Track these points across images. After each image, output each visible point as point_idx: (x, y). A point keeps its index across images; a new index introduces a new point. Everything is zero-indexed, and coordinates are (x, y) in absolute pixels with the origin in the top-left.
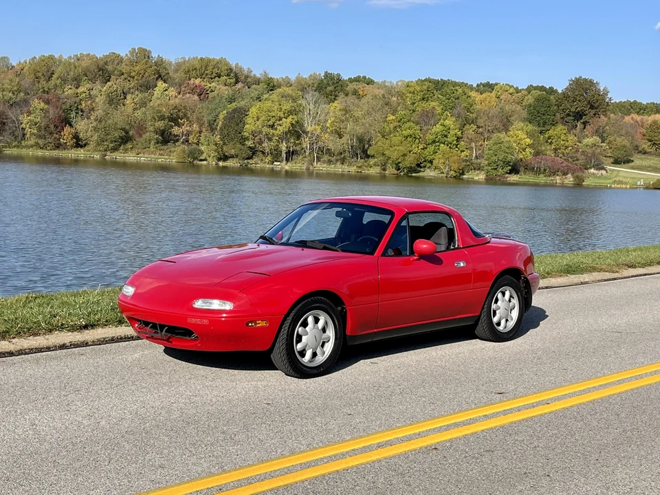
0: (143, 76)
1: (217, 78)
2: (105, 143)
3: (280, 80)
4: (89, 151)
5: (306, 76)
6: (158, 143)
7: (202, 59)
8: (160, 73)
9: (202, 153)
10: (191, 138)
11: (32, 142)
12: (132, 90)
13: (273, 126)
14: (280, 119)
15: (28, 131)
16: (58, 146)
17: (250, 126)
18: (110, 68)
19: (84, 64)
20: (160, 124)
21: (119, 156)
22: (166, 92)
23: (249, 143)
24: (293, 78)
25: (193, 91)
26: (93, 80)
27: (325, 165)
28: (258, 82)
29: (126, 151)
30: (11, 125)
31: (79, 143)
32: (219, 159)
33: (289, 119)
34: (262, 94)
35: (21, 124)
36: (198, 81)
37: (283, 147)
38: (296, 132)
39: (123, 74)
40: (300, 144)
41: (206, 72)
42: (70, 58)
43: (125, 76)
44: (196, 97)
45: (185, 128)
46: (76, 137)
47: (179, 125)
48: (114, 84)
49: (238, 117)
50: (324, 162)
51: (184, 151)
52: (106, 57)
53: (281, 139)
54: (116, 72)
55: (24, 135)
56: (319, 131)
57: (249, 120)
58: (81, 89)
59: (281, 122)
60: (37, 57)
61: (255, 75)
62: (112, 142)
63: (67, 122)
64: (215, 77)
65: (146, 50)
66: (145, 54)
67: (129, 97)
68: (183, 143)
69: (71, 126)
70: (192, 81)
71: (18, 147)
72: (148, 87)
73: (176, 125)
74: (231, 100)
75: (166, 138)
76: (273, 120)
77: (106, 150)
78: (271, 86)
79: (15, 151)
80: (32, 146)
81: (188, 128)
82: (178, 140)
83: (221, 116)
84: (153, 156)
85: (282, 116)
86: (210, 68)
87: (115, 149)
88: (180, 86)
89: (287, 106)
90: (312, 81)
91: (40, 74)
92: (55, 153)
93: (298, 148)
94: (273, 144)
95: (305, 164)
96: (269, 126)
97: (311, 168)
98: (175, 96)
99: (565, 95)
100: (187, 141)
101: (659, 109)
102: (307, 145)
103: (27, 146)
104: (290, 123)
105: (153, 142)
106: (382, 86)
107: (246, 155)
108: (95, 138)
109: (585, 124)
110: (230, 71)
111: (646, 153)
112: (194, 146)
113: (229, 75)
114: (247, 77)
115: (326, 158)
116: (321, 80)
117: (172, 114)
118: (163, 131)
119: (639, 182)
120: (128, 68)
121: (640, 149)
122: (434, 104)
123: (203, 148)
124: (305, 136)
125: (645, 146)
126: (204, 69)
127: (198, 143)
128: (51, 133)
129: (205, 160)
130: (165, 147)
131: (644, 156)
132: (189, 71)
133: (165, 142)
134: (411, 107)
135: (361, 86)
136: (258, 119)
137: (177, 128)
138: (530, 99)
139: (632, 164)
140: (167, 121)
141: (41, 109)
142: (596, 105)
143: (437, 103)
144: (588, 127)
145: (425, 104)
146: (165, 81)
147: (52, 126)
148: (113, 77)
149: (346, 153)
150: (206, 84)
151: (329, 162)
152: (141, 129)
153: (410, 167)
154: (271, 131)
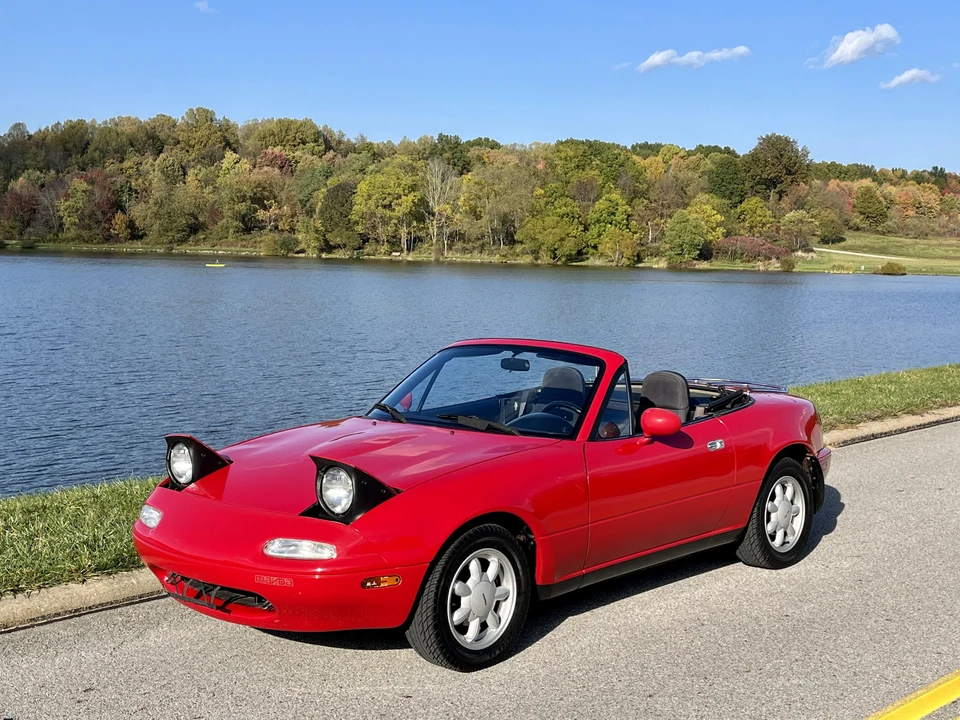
0: (205, 146)
1: (301, 145)
2: (170, 234)
3: (381, 146)
4: (148, 244)
5: (414, 139)
6: (238, 232)
7: (280, 121)
8: (228, 141)
9: (299, 242)
10: (281, 224)
11: (73, 233)
12: (192, 164)
13: (390, 205)
14: (399, 197)
15: (67, 221)
16: (108, 239)
17: (359, 205)
18: (162, 136)
19: (128, 129)
20: (242, 207)
21: (188, 249)
22: (238, 165)
23: (359, 229)
24: (396, 143)
25: (272, 163)
26: (141, 152)
27: (458, 255)
28: (354, 149)
29: (197, 243)
30: (43, 213)
31: (135, 234)
32: (322, 250)
33: (411, 197)
34: (366, 164)
35: (58, 211)
36: (277, 150)
37: (403, 232)
38: (421, 213)
39: (179, 142)
40: (424, 228)
41: (287, 138)
42: (106, 122)
43: (182, 145)
44: (277, 171)
45: (273, 211)
46: (131, 225)
47: (265, 208)
48: (168, 157)
49: (343, 195)
50: (457, 251)
51: (275, 241)
52: (154, 120)
53: (400, 222)
54: (170, 140)
55: (61, 225)
56: (449, 211)
57: (357, 199)
58: (126, 164)
59: (400, 201)
60: (63, 124)
61: (349, 140)
62: (178, 231)
63: (118, 205)
64: (299, 144)
65: (208, 111)
66: (208, 116)
67: (191, 172)
68: (271, 230)
69: (124, 211)
70: (270, 150)
71: (54, 241)
72: (213, 159)
73: (261, 208)
74: (328, 175)
75: (249, 226)
76: (389, 199)
77: (171, 242)
78: (377, 155)
79: (51, 246)
80: (73, 240)
81: (276, 212)
82: (264, 228)
83: (319, 195)
84: (233, 248)
85: (402, 193)
86: (291, 134)
87: (182, 241)
88: (255, 156)
89: (407, 180)
90: (422, 147)
91: (71, 145)
92: (105, 247)
93: (422, 234)
94: (390, 229)
95: (433, 254)
96: (385, 207)
97: (441, 259)
98: (250, 170)
99: (754, 158)
100: (277, 228)
101: (865, 172)
102: (434, 230)
103: (67, 240)
104: (413, 202)
105: (231, 231)
106: (512, 150)
107: (356, 244)
108: (156, 227)
109: (781, 194)
110: (318, 135)
111: (858, 229)
112: (286, 234)
113: (316, 141)
114: (340, 142)
115: (459, 245)
116: (436, 145)
117: (255, 194)
118: (244, 216)
119: (863, 267)
120: (185, 135)
121: (851, 224)
122: (593, 173)
123: (300, 237)
124: (432, 218)
125: (857, 220)
126: (284, 134)
127: (292, 230)
128: (98, 222)
129: (303, 251)
130: (249, 237)
131: (856, 233)
132: (265, 137)
133: (248, 230)
134: (564, 178)
135: (485, 151)
136: (370, 197)
137: (262, 212)
138: (708, 164)
139: (843, 244)
140: (249, 202)
141: (84, 191)
142: (793, 170)
143: (597, 172)
144: (785, 198)
145: (582, 174)
146: (235, 151)
147: (99, 213)
148: (166, 147)
149: (486, 239)
150: (288, 153)
151: (464, 250)
152: (215, 214)
153: (570, 255)
154: (388, 213)
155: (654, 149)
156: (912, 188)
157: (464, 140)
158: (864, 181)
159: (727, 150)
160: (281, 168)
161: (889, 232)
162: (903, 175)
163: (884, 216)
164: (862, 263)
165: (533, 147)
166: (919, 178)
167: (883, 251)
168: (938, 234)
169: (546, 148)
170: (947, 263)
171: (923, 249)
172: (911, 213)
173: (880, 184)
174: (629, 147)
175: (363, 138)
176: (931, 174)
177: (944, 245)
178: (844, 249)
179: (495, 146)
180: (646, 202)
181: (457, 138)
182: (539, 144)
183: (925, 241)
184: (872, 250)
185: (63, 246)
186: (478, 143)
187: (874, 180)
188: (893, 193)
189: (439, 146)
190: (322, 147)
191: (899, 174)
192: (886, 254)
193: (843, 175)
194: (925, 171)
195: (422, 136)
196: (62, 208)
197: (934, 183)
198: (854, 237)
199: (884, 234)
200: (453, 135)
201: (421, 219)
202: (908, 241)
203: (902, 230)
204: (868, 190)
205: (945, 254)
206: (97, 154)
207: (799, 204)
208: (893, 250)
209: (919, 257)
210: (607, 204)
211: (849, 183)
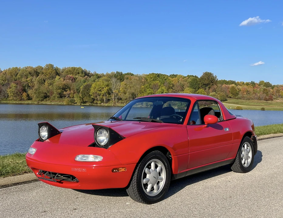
0: (51, 74)
1: (78, 74)
2: (39, 98)
3: (101, 74)
4: (32, 101)
5: (110, 73)
6: (58, 98)
7: (72, 67)
8: (57, 73)
9: (75, 101)
10: (70, 96)
11: (11, 98)
12: (47, 79)
13: (101, 90)
14: (103, 88)
15: (9, 94)
16: (21, 100)
17: (92, 91)
18: (39, 71)
19: (29, 70)
20: (59, 91)
21: (43, 102)
22: (60, 80)
23: (92, 97)
24: (105, 74)
25: (69, 79)
26: (33, 76)
27: (120, 104)
28: (93, 75)
29: (46, 101)
30: (3, 92)
31: (29, 98)
32: (81, 103)
33: (107, 88)
34: (95, 79)
35: (7, 92)
36: (71, 75)
37: (104, 98)
38: (109, 93)
39: (43, 73)
40: (110, 97)
41: (74, 72)
42: (23, 68)
43: (44, 74)
44: (71, 81)
45: (68, 92)
46: (28, 95)
47: (66, 91)
48: (41, 77)
49: (88, 87)
50: (119, 103)
51: (68, 100)
52: (37, 67)
53: (103, 95)
54: (41, 73)
55: (8, 96)
56: (117, 92)
57: (92, 89)
58: (28, 79)
59: (103, 89)
60: (11, 68)
61: (91, 73)
62: (41, 98)
63: (24, 90)
64: (77, 74)
65: (52, 65)
66: (52, 66)
67: (46, 81)
68: (67, 97)
69: (26, 92)
70: (69, 75)
71: (6, 100)
72: (53, 78)
73: (65, 91)
74: (85, 82)
75: (61, 96)
76: (101, 88)
77: (39, 101)
78: (99, 77)
79: (5, 102)
80: (11, 100)
81: (69, 92)
82: (65, 97)
83: (81, 88)
84: (56, 102)
85: (104, 87)
86: (75, 71)
87: (42, 100)
88: (65, 77)
89: (106, 83)
90: (112, 75)
91: (13, 74)
92: (20, 102)
93: (110, 98)
94: (101, 97)
95: (113, 104)
96: (99, 91)
97: (115, 105)
98: (63, 81)
99: (202, 78)
100: (69, 97)
101: (233, 82)
102: (113, 97)
103: (9, 100)
104: (107, 89)
105: (56, 97)
106: (137, 76)
107: (91, 101)
108: (35, 96)
109: (209, 88)
110: (82, 71)
111: (231, 97)
112: (72, 98)
113: (82, 73)
114: (89, 73)
115: (120, 101)
116: (116, 74)
117: (63, 87)
118: (60, 93)
119: (231, 108)
120: (45, 71)
121: (229, 96)
122: (157, 82)
123: (75, 99)
124: (112, 94)
125: (230, 95)
126: (73, 71)
127: (73, 97)
128: (18, 95)
129: (76, 103)
130: (61, 99)
131: (230, 99)
132: (68, 72)
133: (61, 97)
134: (149, 83)
135: (129, 76)
136: (95, 88)
137: (65, 92)
138: (190, 80)
139: (226, 101)
140: (61, 89)
141: (14, 86)
142: (213, 81)
143: (159, 82)
144: (210, 89)
145: (154, 82)
146: (59, 76)
147: (19, 93)
148: (40, 75)
149: (128, 100)
150: (74, 76)
151: (122, 103)
152: (52, 93)
153: (151, 105)
154: (100, 92)
155: (176, 76)
156: (245, 87)
157: (124, 73)
158: (232, 85)
159: (196, 76)
160: (72, 80)
161: (239, 98)
162: (243, 83)
163: (238, 94)
164: (230, 107)
165: (143, 75)
166: (247, 84)
167: (237, 103)
168: (252, 99)
169: (146, 75)
170: (254, 107)
171: (248, 103)
172: (245, 93)
173: (237, 86)
174: (169, 75)
175: (95, 73)
176: (251, 83)
177: (254, 102)
178: (227, 103)
179: (132, 75)
180: (172, 90)
181: (121, 72)
182: (144, 74)
183: (249, 101)
184: (234, 103)
185: (8, 102)
186: (128, 74)
187: (235, 85)
188: (241, 88)
189: (117, 75)
190: (84, 75)
191: (242, 83)
192: (238, 104)
193: (227, 83)
194: (249, 82)
195: (112, 72)
196: (8, 91)
197: (252, 85)
198: (229, 100)
199: (237, 99)
200: (120, 72)
201: (109, 94)
202: (244, 101)
203: (243, 98)
204: (233, 87)
205: (254, 104)
206: (20, 76)
207: (215, 90)
208: (240, 103)
209: (247, 105)
210: (161, 90)
211: (229, 85)
